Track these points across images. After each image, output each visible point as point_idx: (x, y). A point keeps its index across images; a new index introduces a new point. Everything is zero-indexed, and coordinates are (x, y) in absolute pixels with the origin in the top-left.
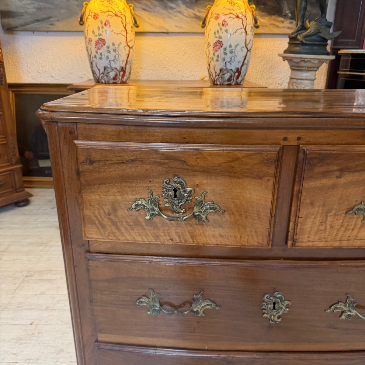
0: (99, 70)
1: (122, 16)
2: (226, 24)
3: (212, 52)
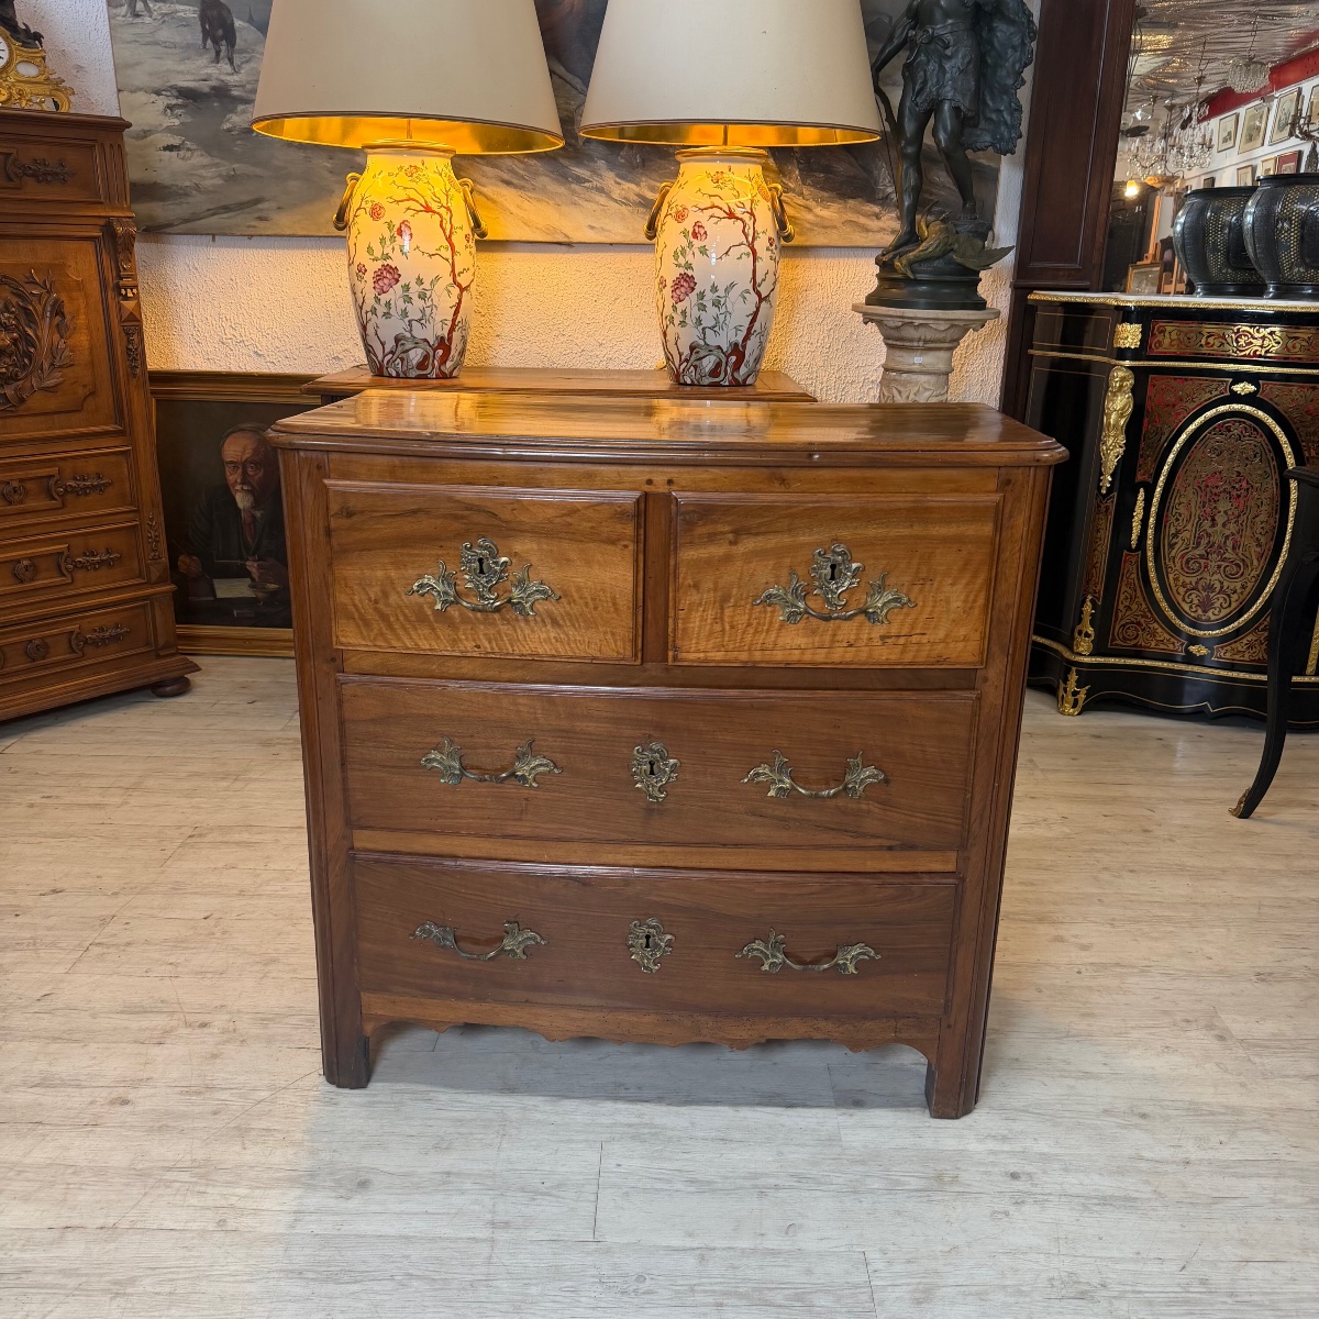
0: (383, 344)
1: (443, 211)
2: (702, 232)
3: (670, 302)
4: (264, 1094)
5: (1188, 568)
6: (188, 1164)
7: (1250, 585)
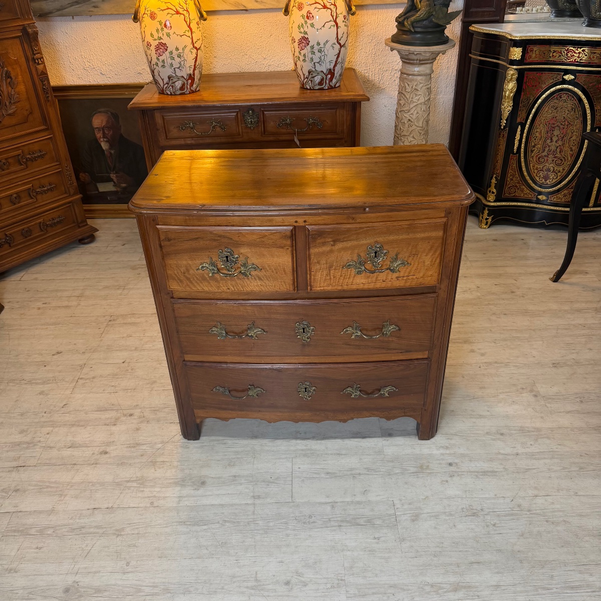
0: (163, 80)
1: (185, 13)
2: (311, 16)
3: (297, 50)
4: (160, 446)
5: (539, 161)
6: (135, 479)
7: (566, 169)
